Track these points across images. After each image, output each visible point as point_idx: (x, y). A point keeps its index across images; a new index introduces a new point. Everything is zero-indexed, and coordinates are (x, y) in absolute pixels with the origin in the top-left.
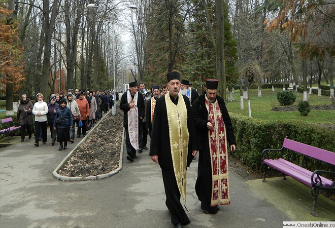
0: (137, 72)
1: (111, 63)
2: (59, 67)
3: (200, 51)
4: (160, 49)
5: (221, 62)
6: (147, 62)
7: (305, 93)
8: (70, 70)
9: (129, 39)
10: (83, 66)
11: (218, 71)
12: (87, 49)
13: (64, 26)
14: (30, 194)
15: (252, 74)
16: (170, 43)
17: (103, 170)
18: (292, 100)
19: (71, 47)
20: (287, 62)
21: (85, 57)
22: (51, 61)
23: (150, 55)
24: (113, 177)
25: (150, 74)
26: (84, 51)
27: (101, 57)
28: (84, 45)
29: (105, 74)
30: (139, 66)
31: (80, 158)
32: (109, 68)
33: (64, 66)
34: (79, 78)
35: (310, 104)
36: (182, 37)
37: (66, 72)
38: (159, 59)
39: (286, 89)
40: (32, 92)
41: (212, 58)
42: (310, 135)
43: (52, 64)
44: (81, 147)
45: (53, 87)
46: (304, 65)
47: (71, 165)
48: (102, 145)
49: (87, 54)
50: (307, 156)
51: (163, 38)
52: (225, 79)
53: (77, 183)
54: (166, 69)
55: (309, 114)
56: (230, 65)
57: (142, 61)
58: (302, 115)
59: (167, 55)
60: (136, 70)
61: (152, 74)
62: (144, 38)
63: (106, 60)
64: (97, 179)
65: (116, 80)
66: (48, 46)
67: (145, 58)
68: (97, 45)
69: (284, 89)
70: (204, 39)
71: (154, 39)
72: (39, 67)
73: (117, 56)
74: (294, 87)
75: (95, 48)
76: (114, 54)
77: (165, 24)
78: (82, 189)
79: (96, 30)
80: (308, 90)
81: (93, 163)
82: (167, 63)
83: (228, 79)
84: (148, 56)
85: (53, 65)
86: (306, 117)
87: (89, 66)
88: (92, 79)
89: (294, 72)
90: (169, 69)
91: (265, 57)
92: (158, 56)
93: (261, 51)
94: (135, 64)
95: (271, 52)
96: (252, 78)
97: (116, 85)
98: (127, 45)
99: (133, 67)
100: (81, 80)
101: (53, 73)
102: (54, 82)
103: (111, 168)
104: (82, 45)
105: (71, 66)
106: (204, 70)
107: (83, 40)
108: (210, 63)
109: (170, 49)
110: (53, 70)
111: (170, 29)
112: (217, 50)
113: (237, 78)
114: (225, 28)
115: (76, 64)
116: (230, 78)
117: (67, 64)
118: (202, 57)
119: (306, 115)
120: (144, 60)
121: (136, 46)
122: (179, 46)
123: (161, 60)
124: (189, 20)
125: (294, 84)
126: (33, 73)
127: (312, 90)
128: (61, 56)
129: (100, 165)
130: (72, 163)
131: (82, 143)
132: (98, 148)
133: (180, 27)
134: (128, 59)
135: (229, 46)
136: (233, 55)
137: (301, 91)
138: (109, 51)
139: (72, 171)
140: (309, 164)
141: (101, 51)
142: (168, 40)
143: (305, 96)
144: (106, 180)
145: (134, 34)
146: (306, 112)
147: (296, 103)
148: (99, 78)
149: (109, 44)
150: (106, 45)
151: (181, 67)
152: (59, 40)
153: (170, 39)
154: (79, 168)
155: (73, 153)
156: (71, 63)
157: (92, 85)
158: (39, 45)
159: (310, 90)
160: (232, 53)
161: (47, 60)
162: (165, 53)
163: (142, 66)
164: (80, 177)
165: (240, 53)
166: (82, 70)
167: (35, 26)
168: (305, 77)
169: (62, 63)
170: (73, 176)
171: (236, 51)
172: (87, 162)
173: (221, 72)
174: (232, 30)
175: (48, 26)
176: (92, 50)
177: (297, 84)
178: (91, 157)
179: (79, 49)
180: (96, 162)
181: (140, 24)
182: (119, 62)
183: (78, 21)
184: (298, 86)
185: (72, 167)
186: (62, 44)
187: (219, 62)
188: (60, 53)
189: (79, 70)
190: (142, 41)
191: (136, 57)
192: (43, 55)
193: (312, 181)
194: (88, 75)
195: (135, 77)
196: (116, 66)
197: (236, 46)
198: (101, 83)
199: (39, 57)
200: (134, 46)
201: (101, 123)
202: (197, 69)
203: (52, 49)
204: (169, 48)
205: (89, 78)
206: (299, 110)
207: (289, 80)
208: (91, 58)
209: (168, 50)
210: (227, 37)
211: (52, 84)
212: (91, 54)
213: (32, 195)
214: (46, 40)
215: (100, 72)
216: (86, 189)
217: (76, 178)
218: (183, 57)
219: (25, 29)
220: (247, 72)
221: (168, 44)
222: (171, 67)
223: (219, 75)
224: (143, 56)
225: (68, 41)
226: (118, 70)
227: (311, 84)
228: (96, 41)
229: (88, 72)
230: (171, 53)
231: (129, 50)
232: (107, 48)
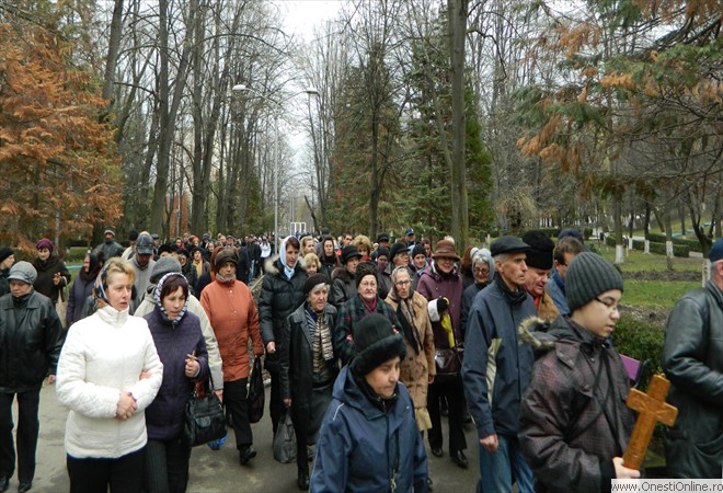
0: (316, 201)
1: (271, 185)
2: (178, 190)
3: (426, 173)
4: (358, 164)
5: (461, 193)
6: (334, 186)
7: (619, 248)
8: (198, 198)
10: (221, 191)
11: (455, 210)
12: (228, 160)
13: (189, 119)
15: (519, 213)
16: (375, 154)
19: (202, 157)
23: (339, 174)
25: (339, 207)
27: (252, 174)
28: (225, 152)
29: (260, 204)
30: (319, 190)
32: (266, 193)
33: (188, 190)
34: (213, 211)
36: (396, 145)
37: (190, 197)
38: (355, 181)
41: (447, 185)
45: (168, 226)
49: (228, 168)
51: (362, 146)
52: (467, 223)
54: (366, 199)
56: (478, 196)
57: (326, 183)
59: (369, 175)
60: (314, 197)
61: (343, 207)
62: (330, 142)
63: (262, 179)
65: (279, 214)
67: (331, 177)
68: (247, 152)
70: (434, 150)
71: (346, 146)
73: (281, 172)
74: (602, 235)
75: (242, 158)
76: (276, 170)
77: (366, 122)
79: (246, 127)
80: (626, 243)
82: (369, 190)
83: (473, 222)
84: (335, 174)
85: (168, 187)
87: (232, 191)
88: (236, 213)
90: (373, 199)
91: (547, 179)
92: (353, 175)
93: (540, 169)
94: (313, 187)
95: (558, 172)
96: (519, 221)
97: (278, 225)
98: (301, 152)
99: (309, 192)
100: (218, 214)
101: (168, 201)
102: (169, 218)
105: (201, 191)
106: (432, 204)
107: (223, 143)
108: (443, 193)
109: (375, 165)
110: (169, 196)
111: (374, 129)
112: (454, 172)
113: (492, 220)
114: (467, 132)
115: (209, 188)
116: (478, 220)
117: (195, 186)
118: (430, 181)
120: (329, 182)
121: (316, 156)
122: (389, 160)
123: (358, 183)
124: (409, 115)
125: (601, 231)
127: (635, 243)
128: (183, 170)
133: (392, 126)
134: (300, 177)
135: (477, 165)
136: (485, 180)
137: (612, 243)
138: (267, 163)
141: (254, 163)
142: (371, 148)
143: (619, 254)
145: (313, 134)
148: (248, 212)
149: (267, 150)
150: (263, 152)
151: (393, 196)
152: (181, 145)
153: (375, 148)
156: (201, 186)
157: (235, 224)
158: (146, 150)
159: (630, 243)
160: (482, 177)
161: (161, 181)
162: (365, 172)
163: (326, 191)
165: (499, 174)
166: (219, 198)
167: (140, 116)
168: (618, 218)
169: (185, 183)
171: (490, 174)
173: (460, 211)
174: (484, 133)
175: (165, 118)
176: (237, 162)
177: (606, 230)
179: (215, 159)
181: (322, 117)
182: (285, 182)
183: (215, 115)
184: (607, 235)
186: (187, 151)
187: (457, 194)
188: (182, 166)
189: (213, 196)
190: (325, 148)
191: (315, 175)
192: (154, 166)
194: (229, 207)
195: (312, 210)
196: (279, 189)
197: (489, 163)
198: (251, 221)
199: (146, 174)
200: (313, 153)
202: (422, 203)
204: (373, 164)
205: (232, 211)
207: (592, 221)
208: (236, 176)
209: (370, 166)
210: (474, 147)
211: (166, 220)
212: (235, 170)
214: (162, 148)
215: (251, 201)
218: (397, 179)
219: (123, 124)
220: (511, 208)
221: (371, 156)
222: (375, 196)
223: (456, 216)
224: (327, 173)
225: (198, 148)
226: (283, 196)
227: (631, 231)
228: (246, 147)
229: (231, 201)
230: (376, 172)
231: (302, 162)
232: (264, 158)
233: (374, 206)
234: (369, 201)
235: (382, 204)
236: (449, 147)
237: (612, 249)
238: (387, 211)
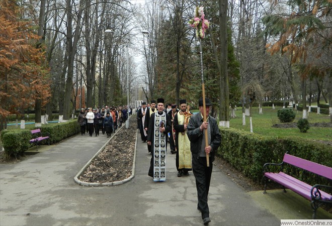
0: (148, 90)
1: (125, 82)
2: (80, 85)
3: (205, 72)
4: (169, 70)
5: (225, 81)
6: (157, 81)
7: (304, 111)
8: (89, 88)
9: (141, 60)
10: (101, 85)
11: (222, 90)
12: (104, 69)
13: (84, 49)
14: (54, 196)
15: (254, 93)
16: (178, 64)
17: (118, 178)
18: (291, 118)
19: (90, 68)
20: (287, 82)
21: (102, 76)
22: (73, 80)
23: (160, 75)
24: (126, 184)
25: (160, 92)
26: (102, 71)
27: (116, 76)
28: (102, 65)
29: (120, 91)
30: (149, 84)
31: (98, 166)
32: (123, 86)
33: (84, 85)
34: (97, 95)
35: (309, 122)
36: (189, 59)
37: (86, 89)
38: (168, 78)
39: (286, 107)
40: (56, 107)
41: (217, 78)
42: (309, 151)
43: (74, 82)
44: (99, 156)
45: (75, 103)
46: (303, 85)
47: (90, 172)
48: (117, 155)
49: (104, 74)
50: (307, 171)
51: (171, 60)
52: (228, 97)
53: (94, 188)
55: (308, 131)
56: (233, 84)
57: (153, 81)
58: (301, 132)
59: (175, 76)
60: (147, 88)
61: (162, 91)
62: (155, 59)
63: (121, 79)
64: (112, 185)
65: (129, 97)
66: (71, 67)
67: (155, 77)
68: (113, 65)
69: (284, 107)
70: (209, 61)
71: (163, 61)
72: (63, 85)
73: (130, 76)
74: (294, 106)
75: (111, 68)
76: (128, 74)
77: (173, 48)
78: (99, 194)
79: (112, 52)
80: (307, 109)
81: (109, 171)
82: (175, 82)
83: (231, 97)
84: (158, 75)
85: (75, 84)
86: (305, 134)
87: (106, 84)
88: (108, 96)
89: (294, 91)
90: (177, 87)
91: (266, 77)
92: (167, 75)
93: (262, 72)
94: (146, 83)
95: (272, 73)
96: (254, 97)
97: (129, 102)
98: (140, 66)
99: (144, 85)
100: (99, 96)
101: (75, 91)
102: (75, 99)
103: (125, 176)
104: (100, 66)
105: (91, 85)
107: (101, 61)
108: (214, 82)
109: (178, 69)
110: (75, 88)
111: (178, 52)
112: (221, 70)
113: (240, 96)
114: (228, 50)
115: (94, 83)
116: (233, 96)
117: (87, 82)
118: (207, 77)
119: (305, 132)
120: (155, 80)
121: (148, 67)
122: (186, 67)
123: (169, 80)
124: (195, 44)
125: (294, 103)
126: (59, 91)
127: (312, 108)
128: (82, 76)
129: (115, 173)
130: (91, 170)
131: (99, 153)
132: (113, 158)
133: (187, 50)
134: (140, 78)
135: (232, 67)
136: (236, 75)
137: (300, 109)
138: (123, 71)
139: (91, 178)
140: (308, 179)
141: (117, 71)
142: (176, 61)
143: (305, 114)
144: (120, 187)
145: (146, 56)
146: (305, 129)
147: (296, 121)
148: (115, 95)
149: (123, 65)
150: (121, 65)
151: (187, 86)
152: (80, 62)
153: (178, 61)
154: (97, 175)
155: (92, 161)
156: (90, 82)
157: (108, 101)
158: (63, 66)
159: (310, 109)
160: (235, 74)
161: (70, 79)
162: (173, 73)
163: (153, 84)
164: (97, 183)
165: (242, 74)
166: (100, 88)
167: (60, 49)
168: (304, 96)
169: (83, 82)
170: (91, 182)
171: (238, 72)
172: (103, 170)
173: (225, 91)
174: (235, 52)
175: (71, 49)
176: (108, 70)
177: (296, 102)
178: (106, 166)
179: (97, 69)
180: (112, 170)
181: (151, 47)
182: (132, 81)
183: (96, 45)
184: (297, 105)
185: (90, 174)
186: (83, 65)
187: (223, 82)
188: (81, 73)
189: (97, 88)
190: (152, 62)
191: (147, 77)
192: (66, 74)
193: (312, 194)
194: (105, 93)
195: (146, 94)
196: (129, 84)
197: (238, 67)
199: (63, 76)
200: (146, 66)
201: (116, 135)
203: (75, 69)
204: (177, 69)
205: (106, 95)
206: (298, 127)
207: (289, 98)
208: (108, 78)
209: (176, 71)
210: (231, 58)
211: (74, 99)
212: (108, 74)
213: (56, 197)
214: (69, 62)
215: (116, 90)
216: (103, 194)
217: (94, 183)
218: (189, 77)
219: (51, 52)
220: (249, 90)
221: (176, 65)
222: (178, 85)
223: (222, 93)
224: (153, 75)
225: (88, 62)
226: (131, 88)
227: (310, 103)
228: (112, 62)
229: (105, 90)
230: (179, 73)
231: (141, 71)
232: (122, 69)
233: (178, 91)
234: (175, 88)
235: (182, 90)
236: (219, 60)
237: (300, 112)
238: (184, 93)
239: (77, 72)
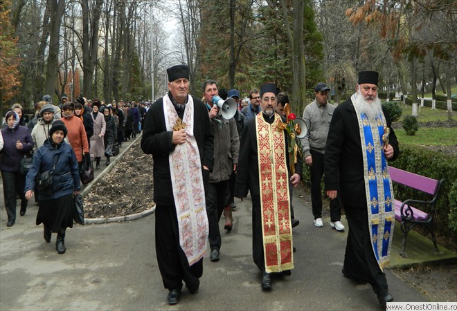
1: (149, 61)
2: (71, 67)
3: (273, 48)
4: (219, 43)
5: (300, 62)
6: (200, 61)
7: (415, 105)
8: (87, 71)
9: (176, 28)
10: (107, 66)
11: (296, 75)
12: (112, 41)
14: (30, 242)
15: (344, 79)
16: (232, 35)
17: (135, 209)
18: (396, 115)
19: (89, 39)
20: (392, 64)
21: (110, 52)
22: (59, 58)
23: (204, 52)
24: (148, 218)
25: (205, 78)
26: (109, 44)
27: (133, 53)
28: (109, 34)
29: (140, 77)
31: (103, 194)
32: (145, 68)
33: (79, 66)
34: (101, 83)
35: (419, 120)
36: (249, 27)
37: (82, 73)
38: (217, 57)
39: (391, 100)
40: (29, 103)
41: (289, 58)
42: (405, 157)
43: (60, 62)
44: (103, 179)
46: (413, 69)
47: (89, 204)
48: (134, 176)
49: (113, 48)
51: (222, 28)
52: (304, 85)
53: (96, 226)
54: (226, 71)
55: (417, 133)
56: (313, 66)
57: (194, 60)
58: (408, 134)
59: (228, 52)
61: (207, 78)
62: (196, 27)
63: (142, 58)
64: (125, 220)
65: (155, 85)
66: (55, 37)
67: (198, 55)
68: (128, 35)
69: (388, 100)
70: (279, 31)
71: (209, 29)
72: (41, 66)
73: (157, 52)
74: (402, 97)
75: (124, 40)
76: (153, 50)
77: (225, 9)
78: (103, 234)
79: (127, 14)
80: (419, 102)
81: (120, 201)
82: (227, 63)
83: (309, 86)
84: (201, 52)
85: (62, 64)
86: (413, 137)
87: (117, 66)
88: (120, 84)
89: (401, 77)
90: (231, 71)
91: (364, 55)
92: (216, 52)
93: (358, 48)
95: (371, 50)
96: (343, 85)
97: (155, 94)
98: (173, 36)
100: (105, 85)
101: (63, 76)
102: (63, 87)
103: (146, 206)
104: (106, 36)
105: (90, 66)
106: (278, 73)
107: (107, 28)
108: (286, 64)
109: (233, 43)
110: (62, 72)
111: (232, 15)
112: (295, 46)
115: (97, 62)
116: (312, 85)
117: (84, 62)
118: (276, 55)
119: (413, 134)
120: (196, 59)
121: (186, 39)
122: (244, 40)
123: (219, 59)
124: (259, 4)
125: (401, 94)
126: (33, 75)
127: (425, 101)
128: (74, 51)
129: (130, 203)
130: (90, 201)
131: (104, 174)
132: (127, 180)
133: (246, 13)
134: (173, 56)
135: (311, 40)
136: (317, 53)
137: (409, 103)
138: (146, 45)
139: (90, 212)
141: (134, 43)
142: (229, 30)
143: (415, 110)
144: (138, 222)
145: (183, 21)
146: (412, 130)
147: (401, 119)
148: (131, 83)
149: (145, 34)
150: (142, 35)
151: (247, 69)
152: (72, 28)
153: (232, 30)
154: (100, 207)
155: (92, 187)
156: (89, 61)
157: (120, 93)
158: (41, 34)
159: (422, 102)
160: (316, 51)
161: (53, 56)
162: (225, 49)
163: (194, 66)
164: (101, 218)
165: (328, 52)
166: (106, 72)
167: (35, 7)
168: (413, 84)
169: (76, 61)
170: (91, 217)
171: (322, 48)
172: (111, 199)
173: (299, 76)
175: (56, 8)
176: (120, 43)
177: (405, 93)
178: (118, 193)
179: (101, 41)
180: (125, 198)
181: (190, 7)
182: (160, 60)
183: (100, 2)
184: (406, 96)
185: (90, 206)
186: (77, 33)
187: (297, 63)
188: (74, 47)
189: (100, 71)
190: (193, 32)
191: (185, 54)
192: (47, 48)
193: (402, 213)
194: (114, 79)
196: (156, 66)
197: (321, 40)
198: (133, 91)
199: (41, 51)
200: (183, 37)
201: (133, 147)
202: (269, 72)
203: (62, 40)
204: (231, 42)
205: (117, 83)
206: (404, 127)
207: (395, 86)
208: (119, 55)
209: (229, 45)
210: (310, 28)
211: (60, 90)
212: (119, 49)
213: (33, 243)
214: (52, 28)
215: (133, 74)
216: (110, 234)
217: (96, 219)
218: (250, 55)
219: (20, 11)
220: (337, 76)
221: (229, 36)
222: (232, 68)
223: (296, 80)
224: (195, 52)
225: (85, 29)
226: (159, 71)
227: (423, 93)
228: (127, 30)
229: (115, 74)
230: (233, 49)
231: (175, 44)
232: (143, 40)
233: (232, 76)
234: (228, 72)
235: (238, 75)
236: (291, 29)
237: (409, 107)
238: (242, 80)
239: (65, 44)
